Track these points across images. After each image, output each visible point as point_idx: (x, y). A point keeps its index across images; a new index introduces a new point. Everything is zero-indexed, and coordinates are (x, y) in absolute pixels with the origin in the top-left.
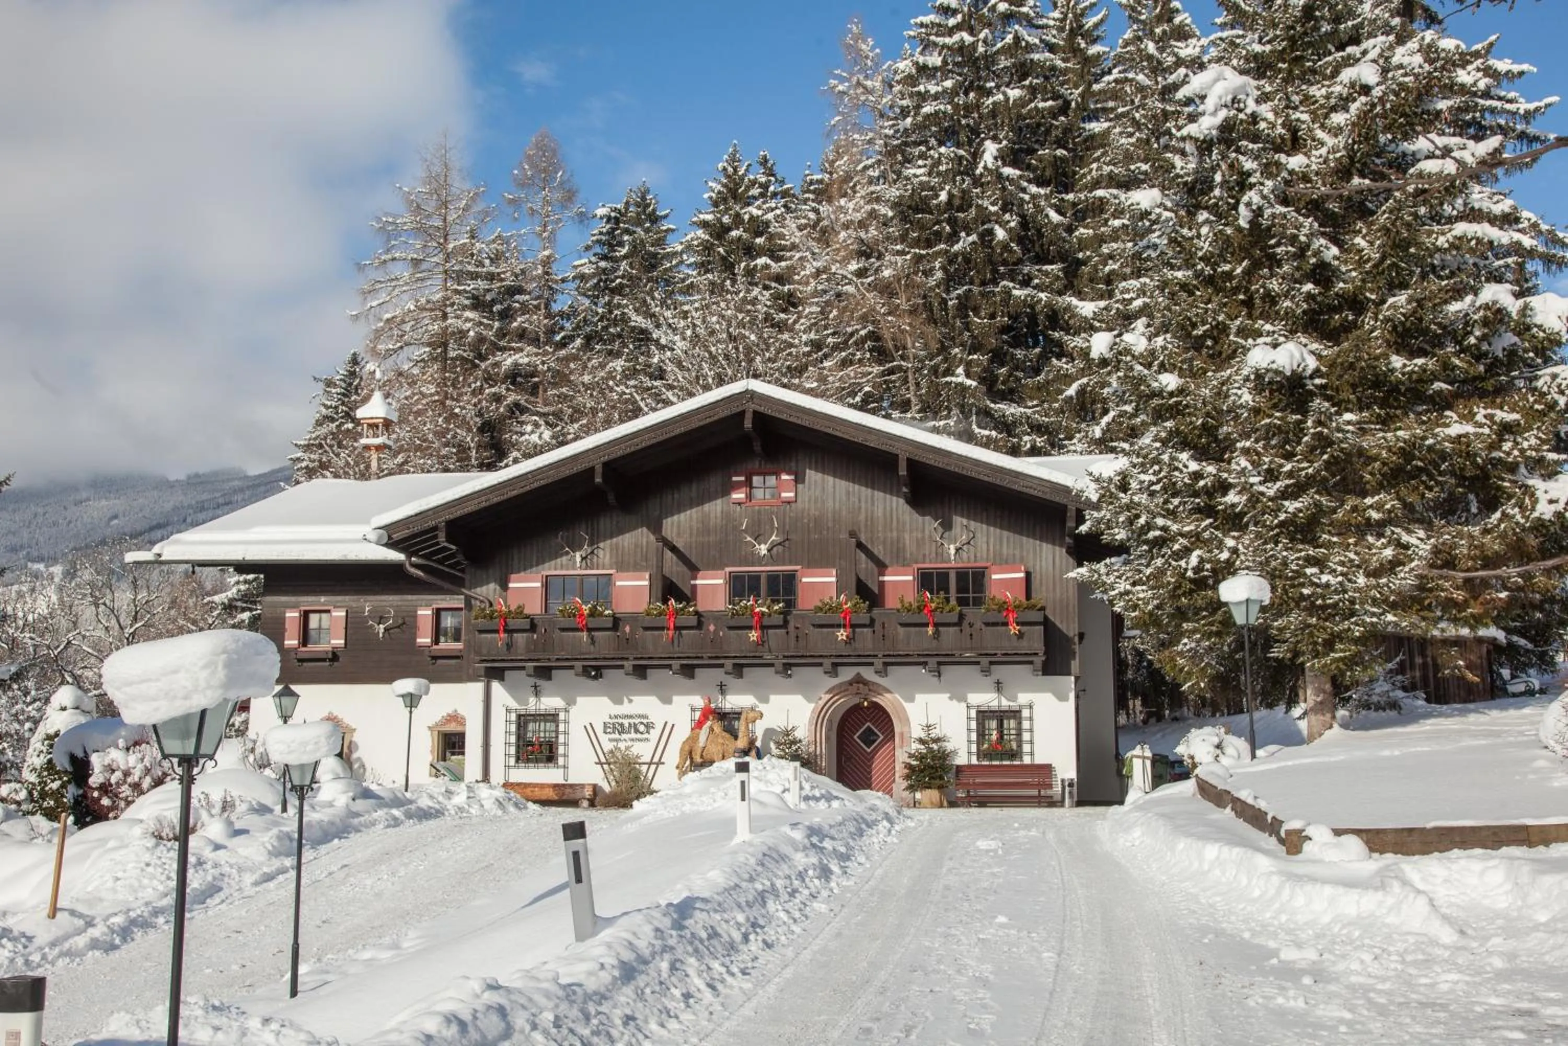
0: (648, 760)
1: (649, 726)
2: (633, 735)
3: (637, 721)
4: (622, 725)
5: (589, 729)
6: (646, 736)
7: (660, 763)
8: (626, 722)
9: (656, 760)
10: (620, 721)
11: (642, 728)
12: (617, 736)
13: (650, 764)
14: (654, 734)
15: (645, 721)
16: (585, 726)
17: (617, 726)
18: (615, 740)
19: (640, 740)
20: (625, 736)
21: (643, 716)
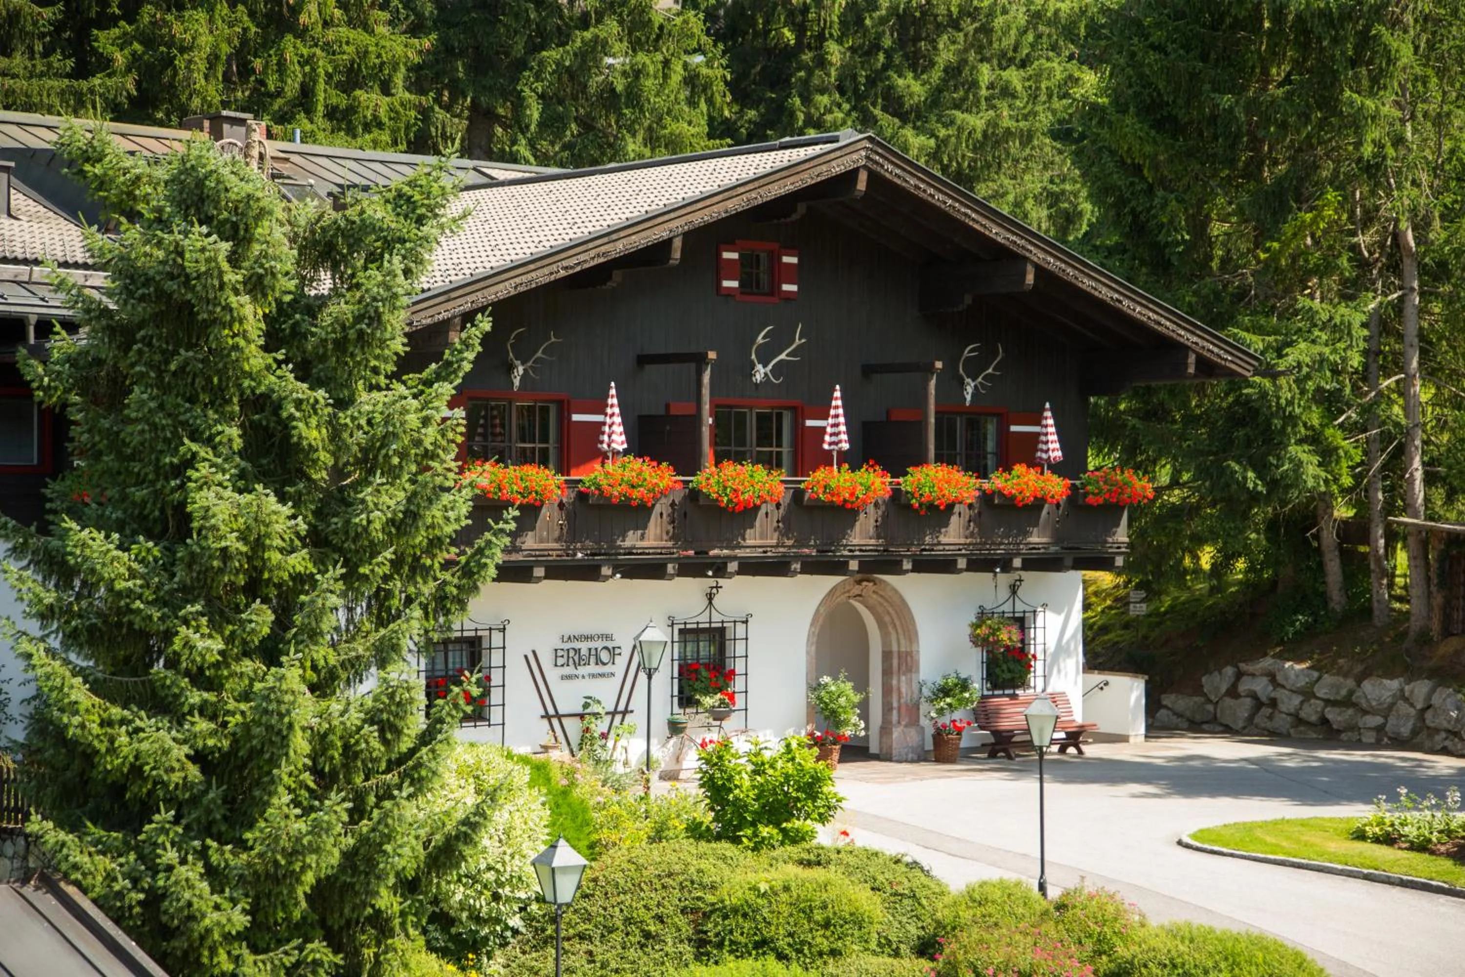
0: (612, 709)
1: (613, 652)
2: (593, 668)
3: (599, 644)
4: (577, 651)
5: (532, 661)
6: (608, 669)
7: (625, 712)
8: (584, 646)
9: (621, 707)
10: (576, 645)
11: (605, 656)
12: (569, 670)
13: (613, 714)
14: (619, 664)
15: (610, 645)
16: (526, 657)
17: (572, 654)
18: (569, 677)
19: (602, 675)
20: (582, 670)
21: (608, 637)
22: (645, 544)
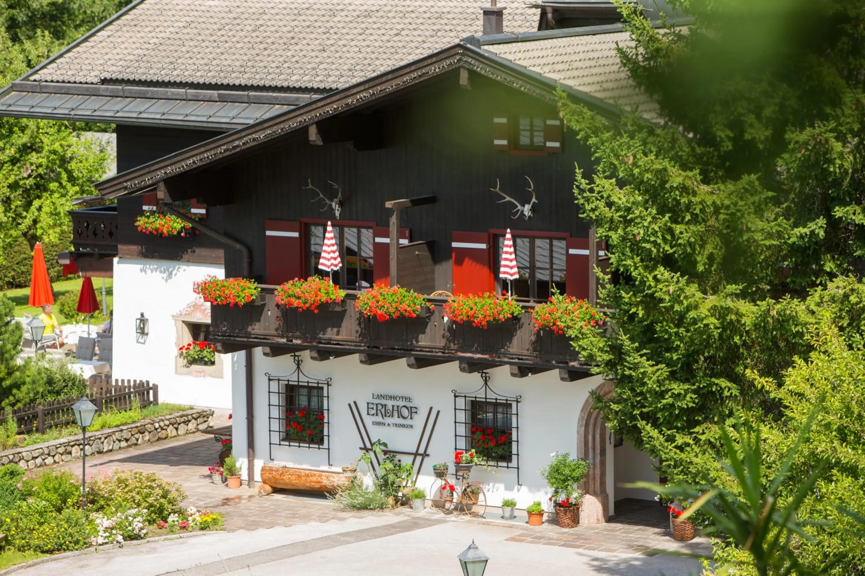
0: (414, 451)
1: (413, 411)
2: (396, 420)
3: (401, 403)
4: (384, 406)
5: (354, 409)
6: (408, 422)
7: (425, 455)
8: (389, 404)
9: (421, 451)
10: (383, 402)
11: (405, 412)
12: (379, 419)
13: (416, 454)
14: (419, 420)
15: (409, 405)
16: (350, 405)
17: (380, 407)
18: (379, 424)
19: (403, 426)
20: (388, 420)
21: (408, 399)
22: (339, 337)
